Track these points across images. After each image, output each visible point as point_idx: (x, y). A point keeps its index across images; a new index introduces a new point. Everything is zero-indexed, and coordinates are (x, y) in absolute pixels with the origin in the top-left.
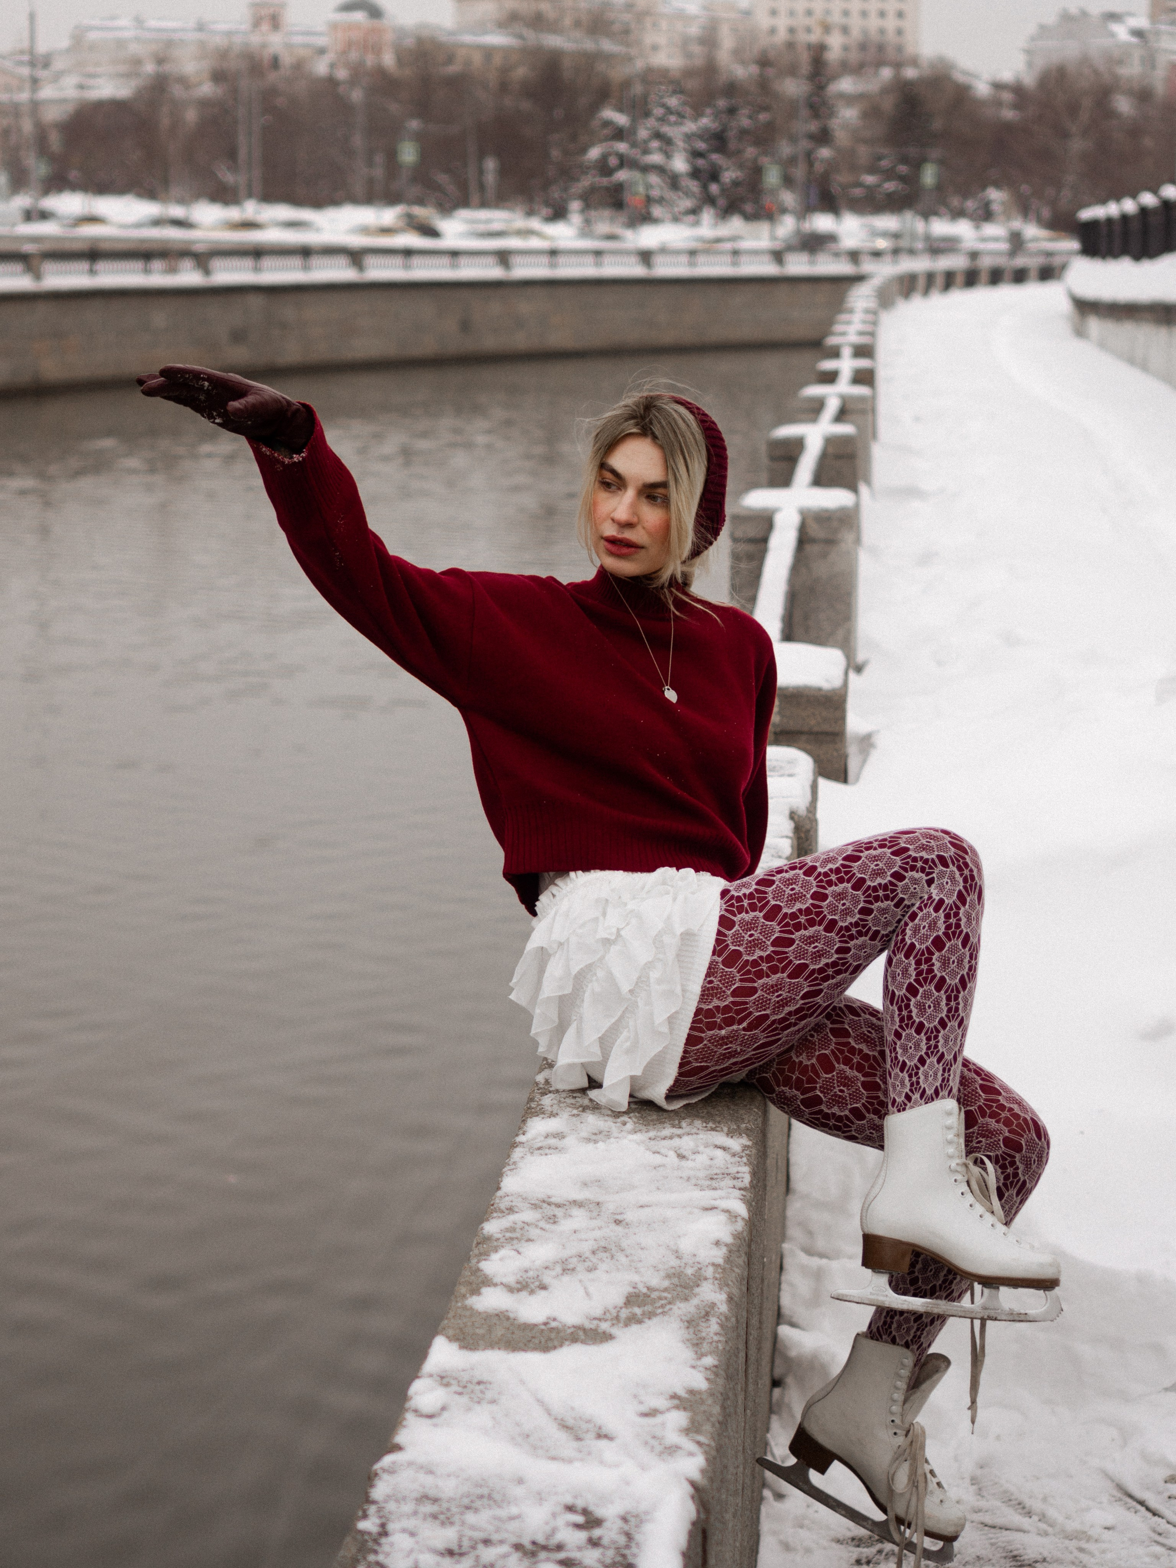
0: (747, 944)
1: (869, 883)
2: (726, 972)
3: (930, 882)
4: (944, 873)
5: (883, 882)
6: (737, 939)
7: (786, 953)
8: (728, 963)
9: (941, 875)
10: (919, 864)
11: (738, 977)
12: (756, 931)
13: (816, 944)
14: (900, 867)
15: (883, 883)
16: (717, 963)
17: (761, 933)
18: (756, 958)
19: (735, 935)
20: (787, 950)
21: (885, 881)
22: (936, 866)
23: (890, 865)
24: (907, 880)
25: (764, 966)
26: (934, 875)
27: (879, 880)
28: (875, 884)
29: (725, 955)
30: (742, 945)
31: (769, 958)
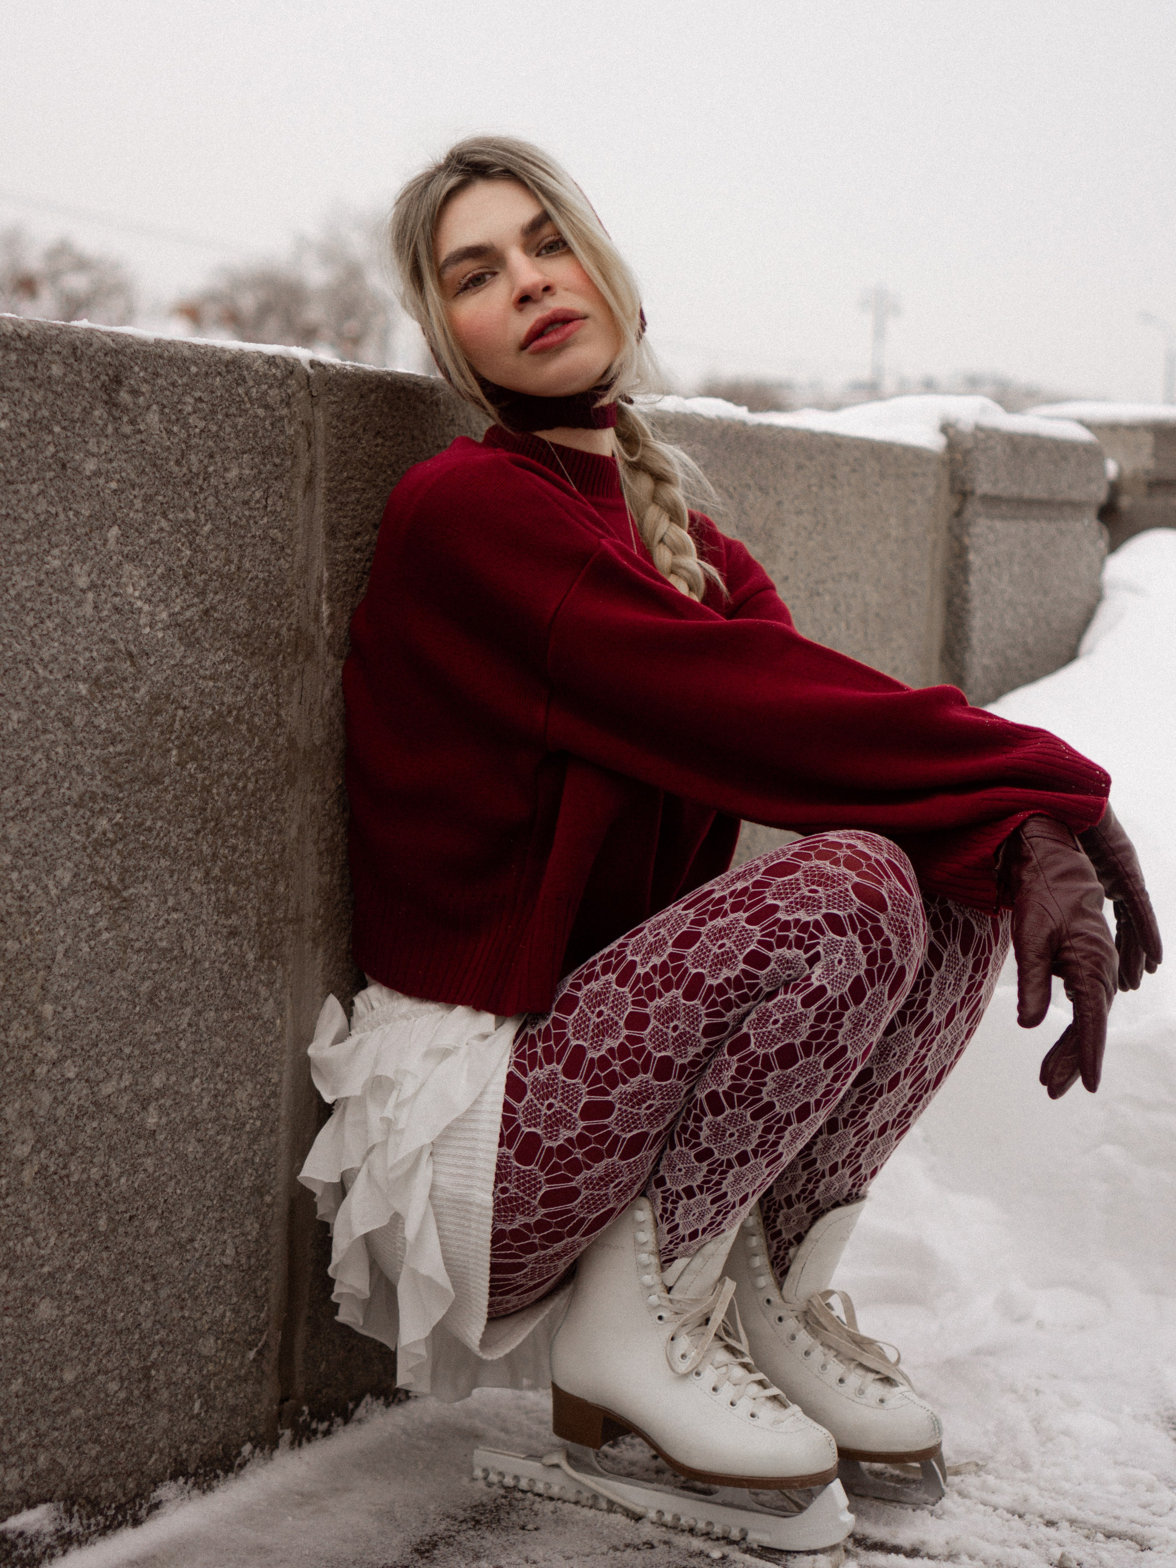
0: (545, 1121)
1: (709, 981)
2: (524, 1172)
3: (812, 961)
4: (838, 944)
5: (732, 975)
6: (532, 1117)
7: (606, 1126)
8: (524, 1156)
9: (832, 947)
10: (793, 933)
11: (542, 1177)
12: (555, 1098)
13: (649, 1102)
14: (759, 942)
15: (733, 977)
16: (508, 1158)
17: (562, 1101)
18: (562, 1142)
19: (527, 1109)
20: (606, 1121)
21: (737, 972)
22: (823, 933)
23: (742, 941)
24: (772, 965)
25: (578, 1154)
26: (819, 948)
27: (726, 973)
28: (720, 981)
29: (516, 1145)
30: (539, 1124)
31: (582, 1140)
